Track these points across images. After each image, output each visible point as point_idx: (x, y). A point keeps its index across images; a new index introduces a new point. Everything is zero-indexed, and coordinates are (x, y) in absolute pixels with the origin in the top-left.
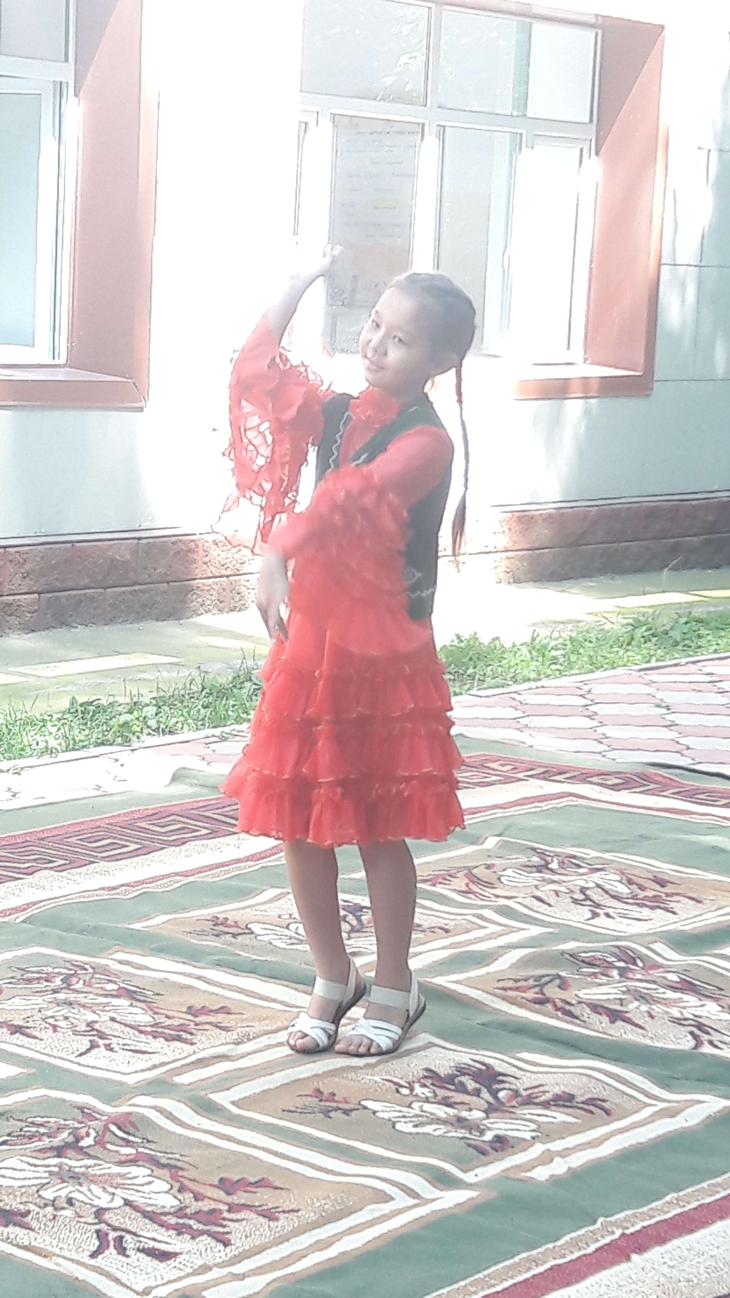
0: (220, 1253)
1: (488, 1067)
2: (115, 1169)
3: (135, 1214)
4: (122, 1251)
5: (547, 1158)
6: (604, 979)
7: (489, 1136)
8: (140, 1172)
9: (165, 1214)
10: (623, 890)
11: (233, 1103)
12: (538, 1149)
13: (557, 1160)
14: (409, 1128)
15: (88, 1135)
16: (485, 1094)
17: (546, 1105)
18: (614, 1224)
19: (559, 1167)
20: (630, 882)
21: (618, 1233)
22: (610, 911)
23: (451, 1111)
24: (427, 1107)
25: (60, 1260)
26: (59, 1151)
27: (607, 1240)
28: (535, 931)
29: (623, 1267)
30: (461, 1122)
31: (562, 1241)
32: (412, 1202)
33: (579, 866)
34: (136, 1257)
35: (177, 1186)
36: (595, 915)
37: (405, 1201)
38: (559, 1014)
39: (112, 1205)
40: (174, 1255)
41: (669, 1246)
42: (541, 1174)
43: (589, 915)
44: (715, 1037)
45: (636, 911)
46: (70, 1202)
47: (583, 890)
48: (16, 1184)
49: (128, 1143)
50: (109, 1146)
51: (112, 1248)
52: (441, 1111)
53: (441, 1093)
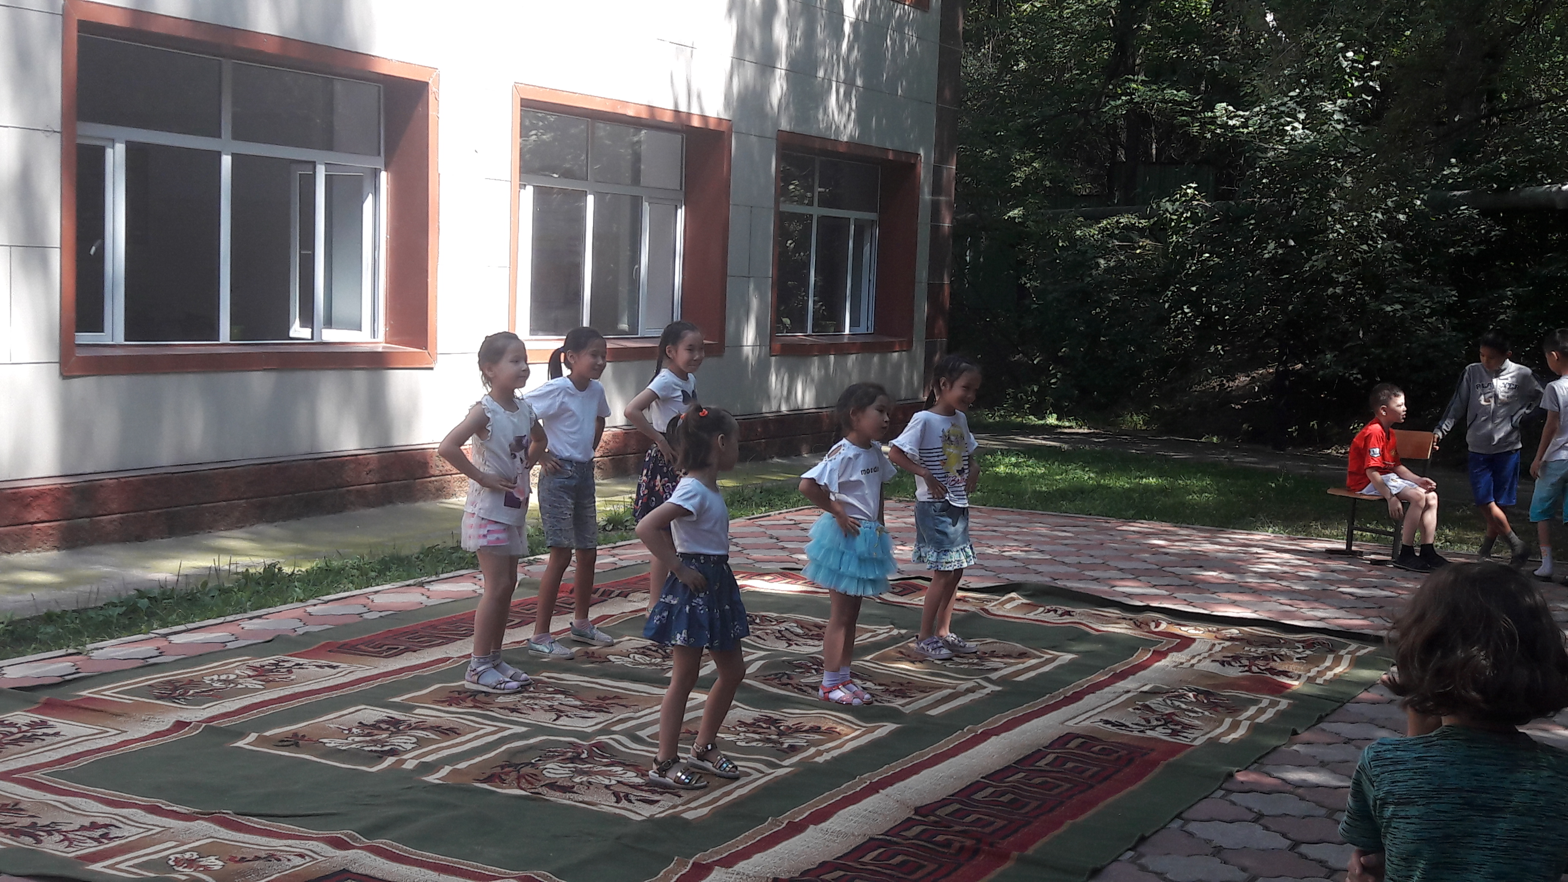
0: (678, 801)
1: (770, 717)
2: (604, 768)
3: (625, 787)
4: (630, 801)
5: (820, 753)
6: (809, 674)
7: (786, 745)
8: (618, 769)
9: (642, 786)
10: (799, 631)
11: (648, 736)
12: (812, 750)
13: (825, 753)
14: (743, 744)
15: (583, 752)
16: (773, 728)
17: (806, 731)
18: (864, 778)
19: (827, 757)
20: (802, 627)
21: (868, 782)
22: (797, 642)
23: (763, 736)
24: (747, 735)
25: (602, 806)
26: (572, 760)
27: (864, 785)
28: (763, 653)
29: (877, 795)
30: (769, 740)
31: (843, 787)
32: (761, 775)
33: (771, 621)
34: (637, 803)
35: (640, 773)
36: (790, 645)
37: (757, 775)
38: (796, 690)
39: (611, 783)
40: (658, 801)
41: (895, 786)
42: (820, 759)
43: (787, 645)
44: (879, 699)
45: (810, 642)
46: (590, 783)
47: (780, 631)
48: (558, 776)
49: (605, 757)
50: (595, 758)
51: (624, 800)
52: (757, 737)
53: (751, 729)
